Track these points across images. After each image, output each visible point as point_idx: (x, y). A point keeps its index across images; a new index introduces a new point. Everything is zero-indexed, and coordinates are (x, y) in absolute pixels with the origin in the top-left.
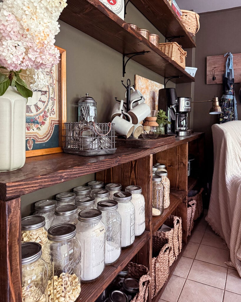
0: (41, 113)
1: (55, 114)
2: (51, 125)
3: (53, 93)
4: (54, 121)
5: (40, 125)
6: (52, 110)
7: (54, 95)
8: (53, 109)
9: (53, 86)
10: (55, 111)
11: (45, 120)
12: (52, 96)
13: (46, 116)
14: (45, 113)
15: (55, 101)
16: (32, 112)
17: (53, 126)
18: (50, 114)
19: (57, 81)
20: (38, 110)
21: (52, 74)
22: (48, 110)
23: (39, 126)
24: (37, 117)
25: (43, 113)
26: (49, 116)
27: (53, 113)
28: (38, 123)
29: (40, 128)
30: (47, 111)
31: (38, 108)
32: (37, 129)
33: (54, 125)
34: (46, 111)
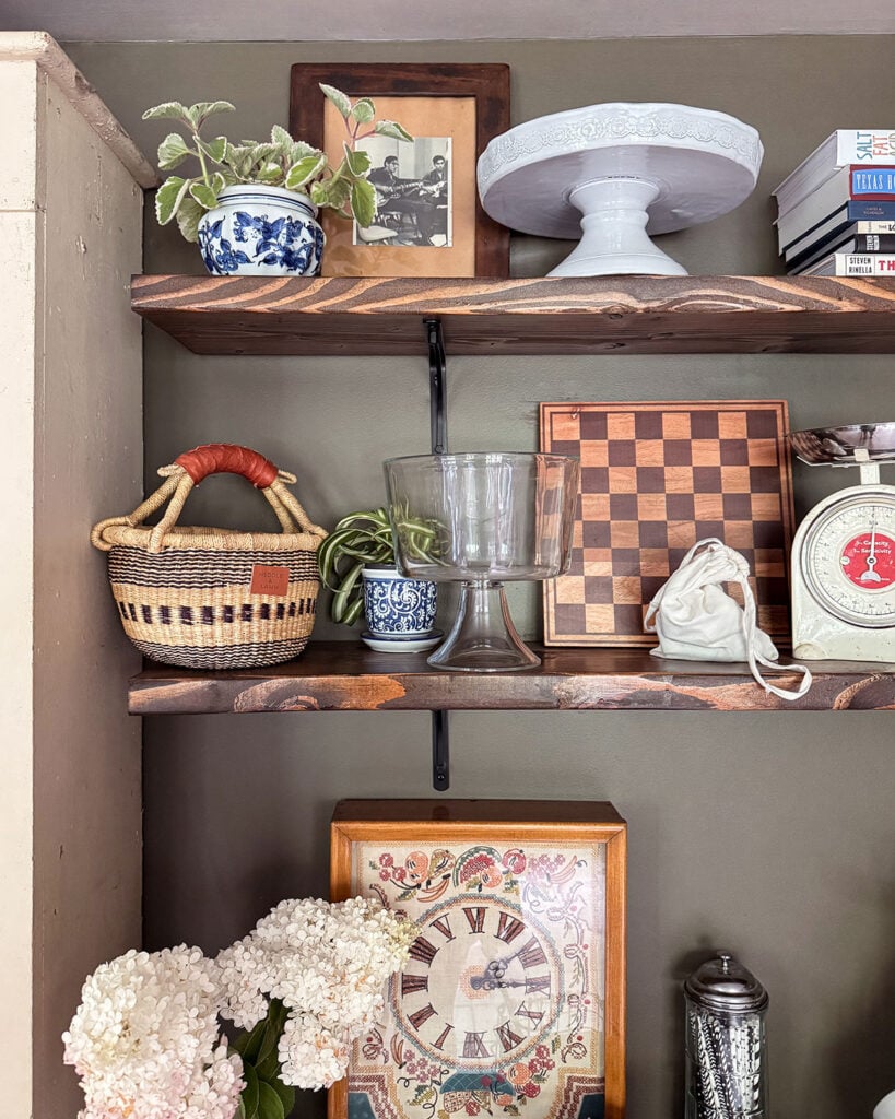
0: (525, 1053)
1: (588, 1054)
2: (567, 1098)
3: (581, 979)
4: (580, 1080)
5: (519, 1098)
6: (575, 1040)
7: (586, 983)
8: (580, 1038)
9: (580, 955)
10: (586, 1042)
11: (539, 1079)
12: (577, 989)
13: (544, 1064)
14: (539, 1053)
15: (590, 1007)
16: (485, 1055)
17: (576, 1101)
18: (564, 1057)
19: (599, 932)
20: (514, 1044)
21: (575, 914)
22: (555, 1043)
23: (515, 1101)
24: (506, 1070)
25: (533, 1055)
26: (559, 1064)
27: (577, 1050)
28: (508, 1090)
29: (516, 1109)
30: (550, 1047)
31: (511, 1038)
32: (505, 1110)
33: (581, 1098)
34: (545, 1047)
